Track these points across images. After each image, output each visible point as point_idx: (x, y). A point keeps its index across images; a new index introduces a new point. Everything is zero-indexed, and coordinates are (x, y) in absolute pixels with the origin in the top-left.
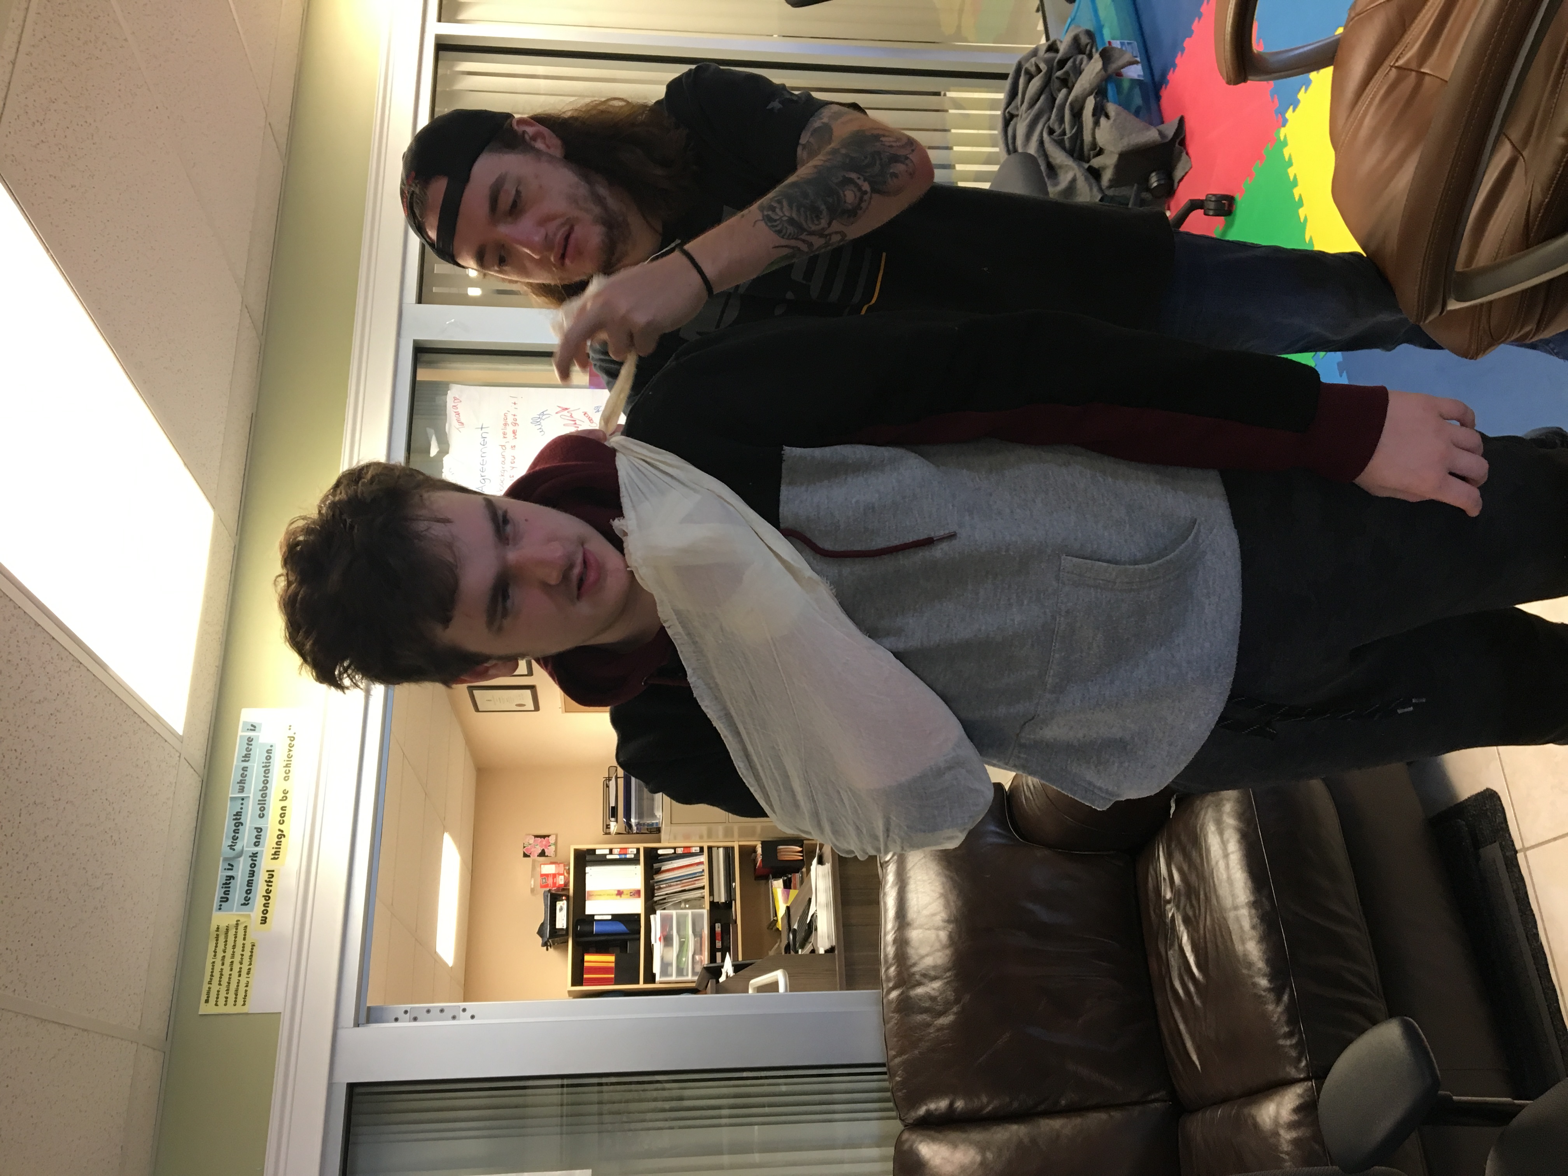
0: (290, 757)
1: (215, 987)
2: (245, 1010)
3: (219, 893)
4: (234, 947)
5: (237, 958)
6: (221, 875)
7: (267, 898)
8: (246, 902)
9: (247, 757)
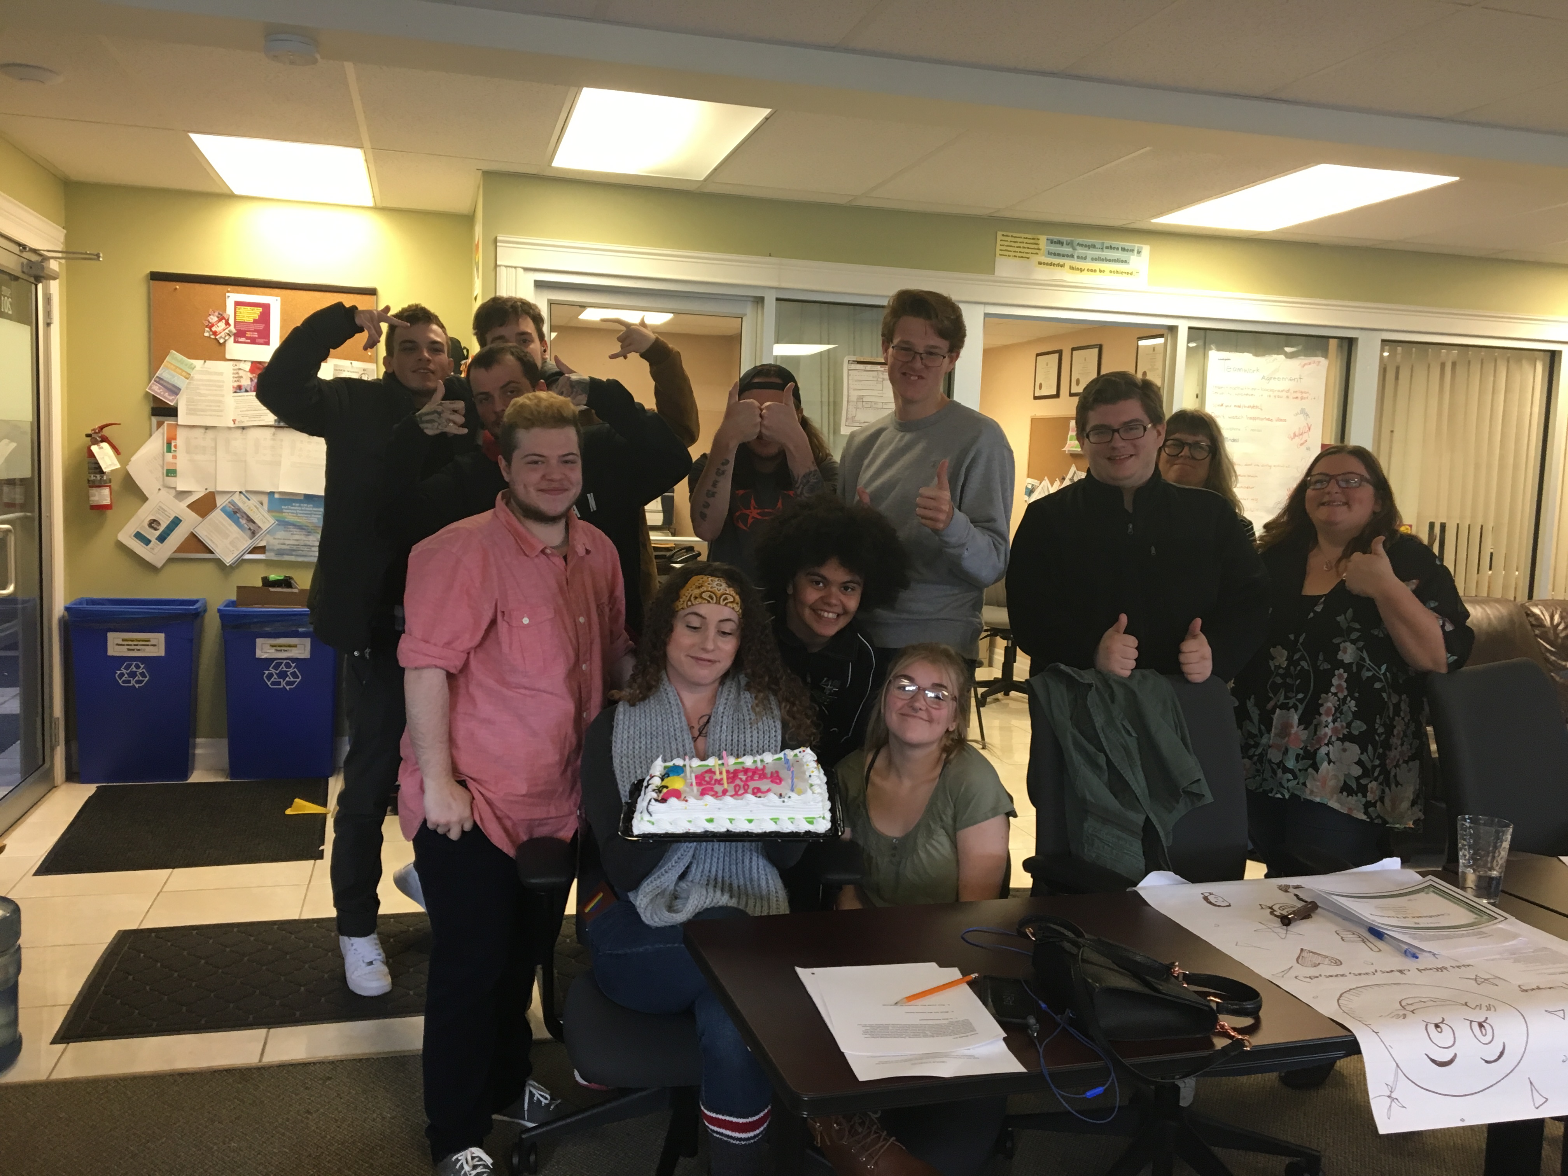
0: (1122, 273)
1: (1010, 239)
2: (997, 255)
3: (1056, 238)
4: (1028, 248)
5: (1022, 250)
6: (1064, 239)
7: (1051, 264)
8: (1050, 254)
9: (1123, 249)
